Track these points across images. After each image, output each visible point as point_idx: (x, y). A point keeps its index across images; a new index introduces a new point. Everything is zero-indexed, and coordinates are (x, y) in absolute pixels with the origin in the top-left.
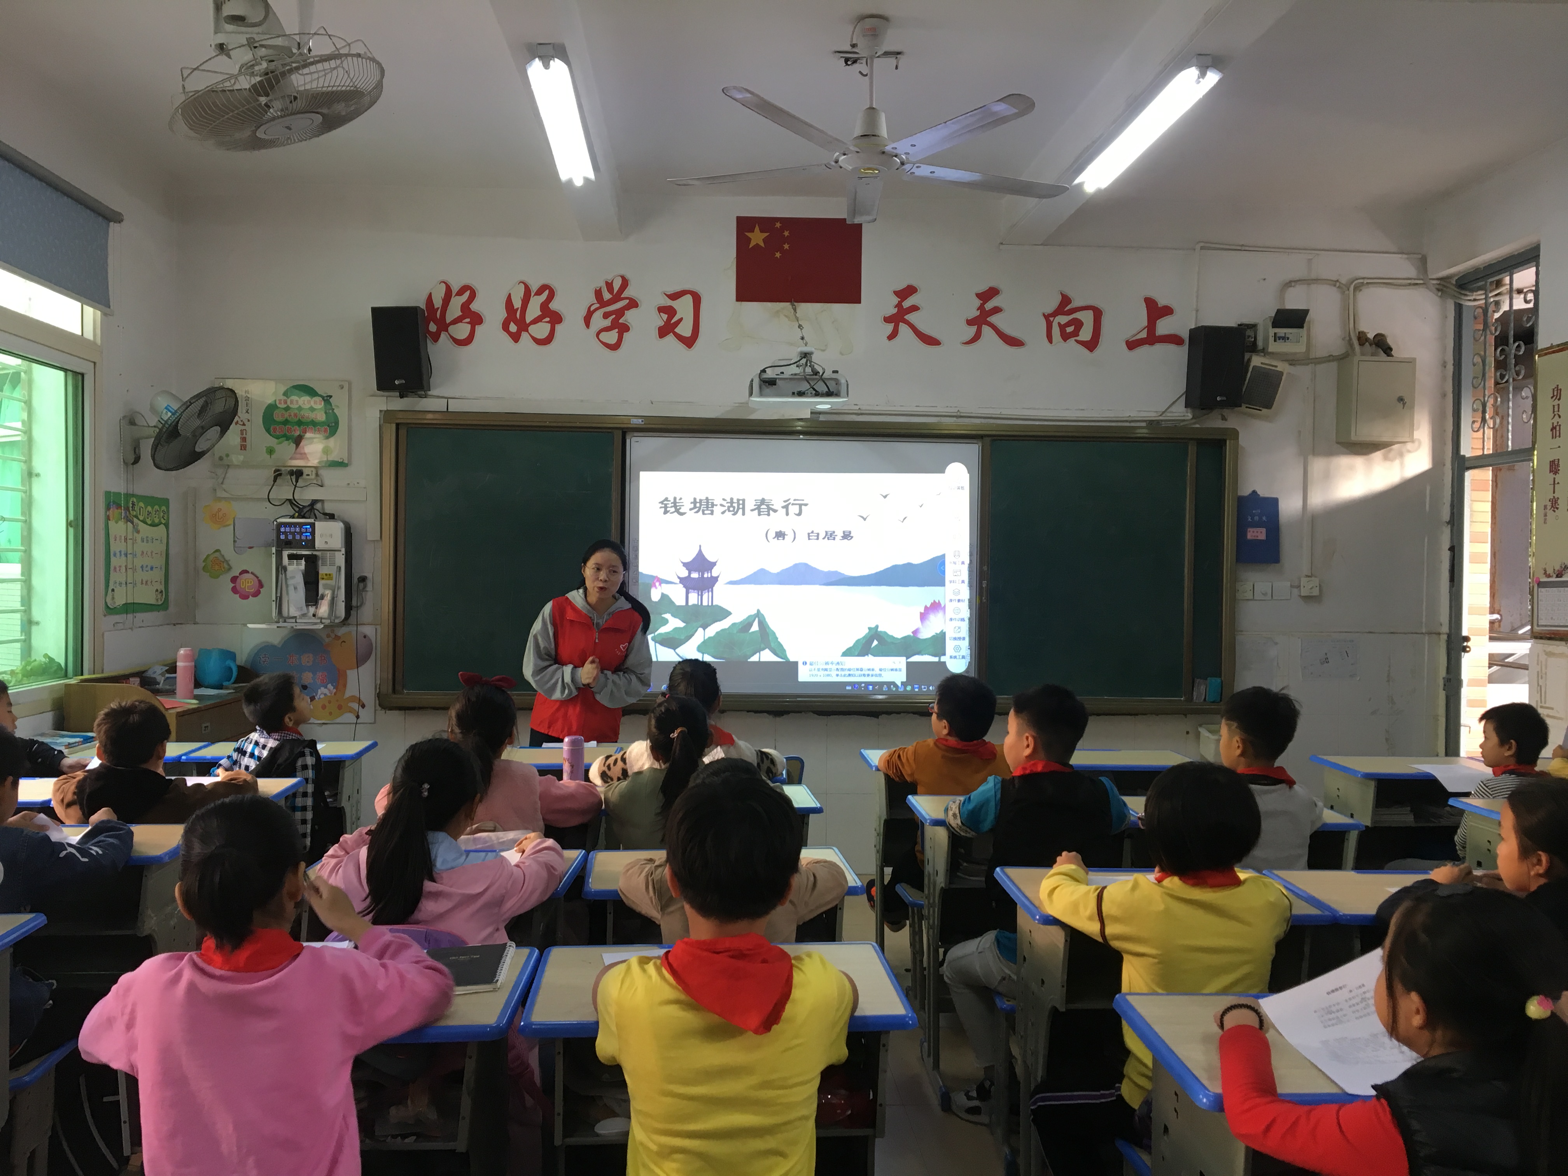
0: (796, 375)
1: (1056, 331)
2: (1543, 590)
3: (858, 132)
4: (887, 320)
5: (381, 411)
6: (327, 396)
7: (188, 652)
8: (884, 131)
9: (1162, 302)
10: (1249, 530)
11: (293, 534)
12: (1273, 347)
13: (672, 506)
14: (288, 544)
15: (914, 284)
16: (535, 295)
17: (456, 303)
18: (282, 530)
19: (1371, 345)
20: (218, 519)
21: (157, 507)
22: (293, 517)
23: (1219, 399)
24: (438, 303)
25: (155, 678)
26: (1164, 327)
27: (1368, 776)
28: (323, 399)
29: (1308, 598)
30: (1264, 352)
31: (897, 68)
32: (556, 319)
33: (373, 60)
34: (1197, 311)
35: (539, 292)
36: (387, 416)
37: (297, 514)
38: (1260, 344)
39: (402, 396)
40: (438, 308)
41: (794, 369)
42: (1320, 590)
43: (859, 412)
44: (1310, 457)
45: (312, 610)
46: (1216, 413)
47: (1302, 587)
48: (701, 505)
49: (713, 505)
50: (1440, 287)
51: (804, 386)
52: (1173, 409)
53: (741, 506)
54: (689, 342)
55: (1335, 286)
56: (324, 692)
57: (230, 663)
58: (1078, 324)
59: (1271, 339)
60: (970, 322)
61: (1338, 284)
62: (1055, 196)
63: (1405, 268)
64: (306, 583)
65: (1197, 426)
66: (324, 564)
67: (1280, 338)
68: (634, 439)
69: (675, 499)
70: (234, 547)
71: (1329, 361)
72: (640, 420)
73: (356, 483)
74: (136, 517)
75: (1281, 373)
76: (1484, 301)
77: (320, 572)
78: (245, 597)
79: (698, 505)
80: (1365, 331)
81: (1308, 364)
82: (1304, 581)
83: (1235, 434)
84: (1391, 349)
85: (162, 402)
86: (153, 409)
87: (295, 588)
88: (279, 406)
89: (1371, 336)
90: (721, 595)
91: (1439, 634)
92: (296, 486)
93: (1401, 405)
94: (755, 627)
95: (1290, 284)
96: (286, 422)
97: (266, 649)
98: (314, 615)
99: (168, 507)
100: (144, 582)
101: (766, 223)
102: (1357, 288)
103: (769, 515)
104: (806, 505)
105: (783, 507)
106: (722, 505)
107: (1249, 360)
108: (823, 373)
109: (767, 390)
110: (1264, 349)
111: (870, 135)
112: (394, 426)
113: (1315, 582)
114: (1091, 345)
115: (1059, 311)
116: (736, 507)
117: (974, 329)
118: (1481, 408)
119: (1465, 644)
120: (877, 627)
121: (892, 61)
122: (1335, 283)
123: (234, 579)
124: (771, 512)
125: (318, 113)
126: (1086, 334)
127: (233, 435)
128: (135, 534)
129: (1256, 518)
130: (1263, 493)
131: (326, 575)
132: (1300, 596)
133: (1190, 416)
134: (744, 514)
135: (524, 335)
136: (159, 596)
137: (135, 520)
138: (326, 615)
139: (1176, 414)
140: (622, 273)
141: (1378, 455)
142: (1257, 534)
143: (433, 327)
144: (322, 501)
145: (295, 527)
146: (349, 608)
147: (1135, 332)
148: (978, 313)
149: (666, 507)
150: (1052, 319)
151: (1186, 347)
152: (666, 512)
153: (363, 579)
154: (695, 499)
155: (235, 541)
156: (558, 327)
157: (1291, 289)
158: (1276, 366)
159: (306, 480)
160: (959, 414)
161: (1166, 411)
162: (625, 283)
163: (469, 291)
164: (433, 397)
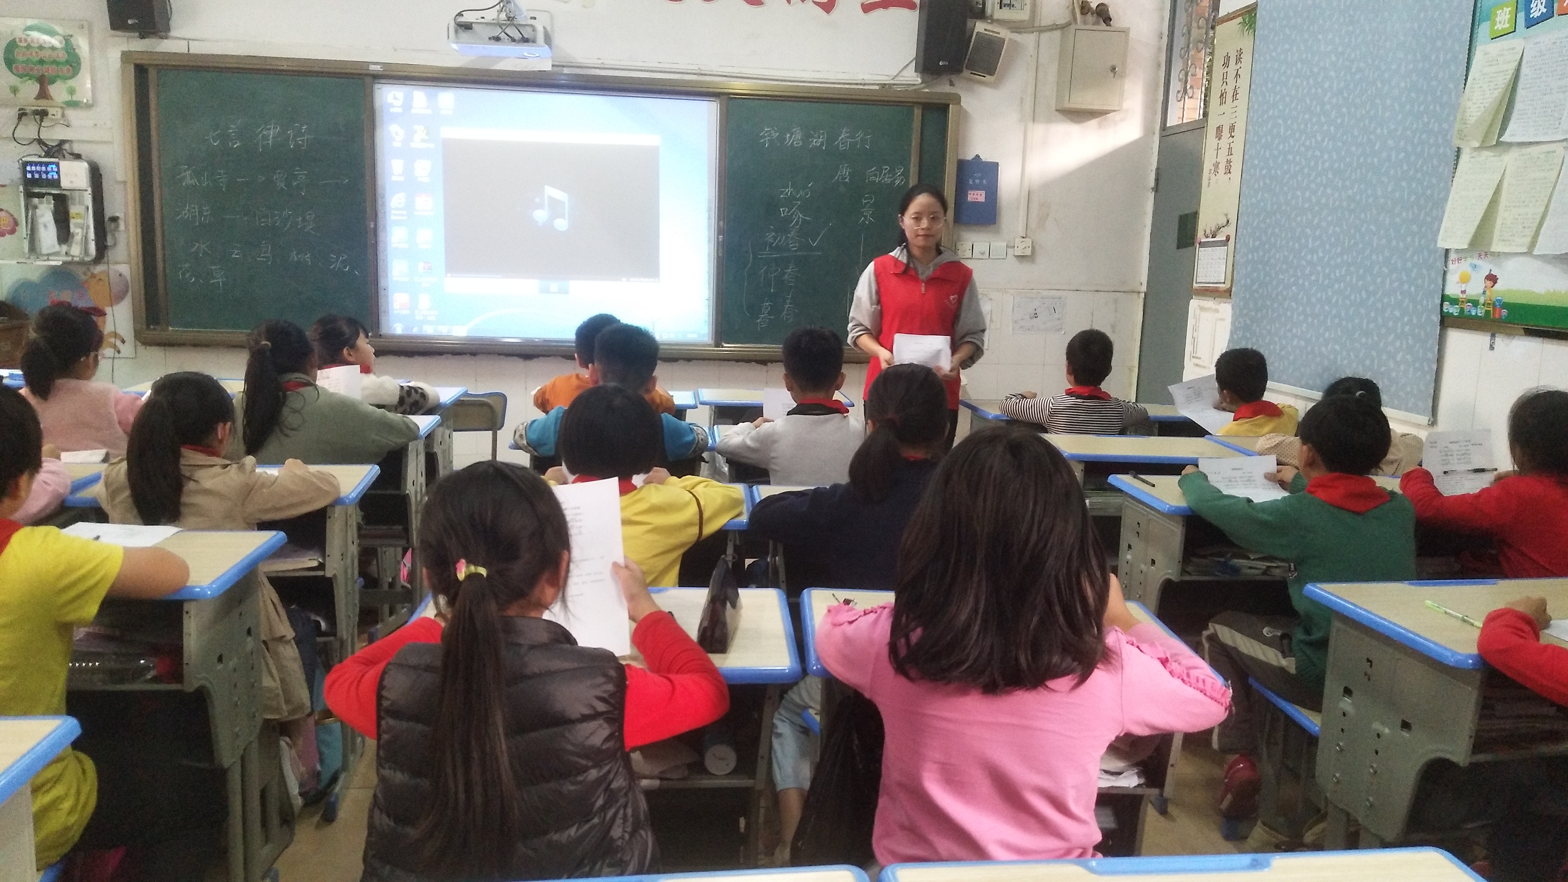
0: (493, 19)
2: (1204, 249)
6: (69, 35)
10: (968, 192)
12: (999, 14)
14: (35, 183)
22: (40, 157)
23: (941, 63)
28: (64, 38)
30: (989, 18)
36: (126, 56)
37: (44, 153)
38: (989, 11)
39: (144, 38)
41: (491, 14)
42: (1033, 250)
43: (602, 66)
44: (1030, 124)
46: (945, 79)
59: (997, 6)
64: (57, 221)
65: (926, 90)
66: (74, 204)
68: (379, 86)
71: (1052, 30)
72: (382, 67)
73: (102, 125)
77: (70, 211)
81: (1032, 32)
83: (957, 99)
88: (21, 44)
91: (1139, 292)
96: (27, 61)
97: (26, 285)
107: (973, 26)
108: (520, 19)
109: (463, 35)
110: (991, 16)
113: (1028, 242)
118: (1184, 78)
129: (978, 181)
131: (76, 214)
132: (1015, 255)
133: (920, 81)
139: (908, 79)
141: (1093, 123)
142: (977, 196)
146: (100, 247)
151: (917, 12)
153: (114, 219)
159: (52, 120)
160: (699, 71)
161: (898, 74)
164: (174, 38)
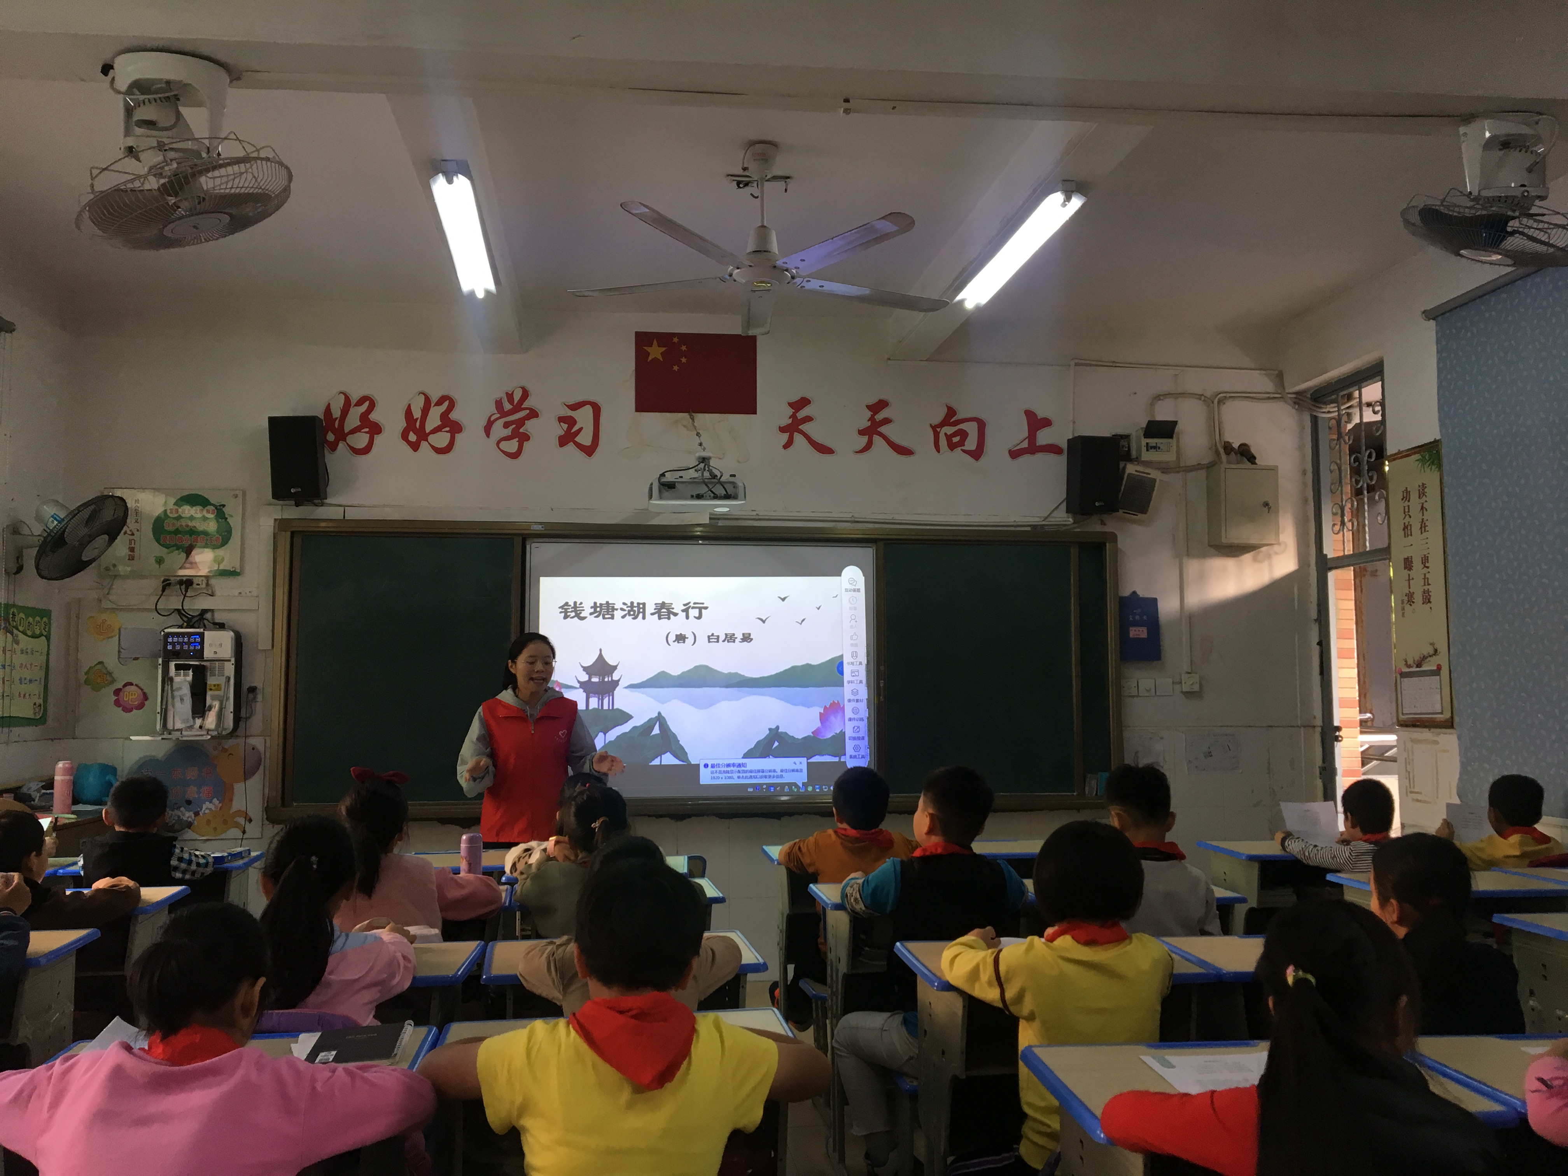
0: (694, 478)
1: (943, 442)
2: (1406, 679)
3: (751, 248)
4: (782, 430)
5: (275, 520)
6: (220, 506)
7: (67, 765)
8: (775, 247)
9: (1041, 414)
10: (1131, 628)
11: (182, 644)
12: (1146, 456)
13: (570, 611)
14: (176, 655)
15: (808, 396)
16: (435, 405)
17: (355, 413)
18: (170, 640)
19: (1236, 454)
20: (103, 630)
21: (38, 618)
22: (181, 627)
23: (1097, 504)
24: (336, 413)
25: (30, 795)
26: (1044, 437)
27: (1252, 858)
28: (216, 508)
29: (1189, 694)
30: (1137, 460)
31: (786, 190)
32: (455, 428)
33: (281, 164)
34: (1074, 422)
35: (439, 403)
36: (281, 525)
37: (185, 624)
38: (1134, 453)
39: (297, 505)
40: (337, 418)
41: (692, 474)
42: (1201, 686)
43: (757, 517)
44: (1185, 560)
45: (198, 722)
46: (1095, 518)
47: (1183, 682)
48: (601, 610)
49: (614, 609)
50: (1297, 400)
51: (703, 490)
52: (1054, 514)
53: (641, 610)
54: (589, 451)
55: (1200, 399)
56: (208, 807)
57: (109, 777)
58: (963, 434)
59: (1144, 449)
60: (861, 432)
61: (1203, 398)
62: (938, 310)
63: (1263, 383)
64: (193, 694)
65: (1079, 530)
66: (213, 675)
67: (1152, 448)
68: (534, 545)
69: (575, 603)
70: (119, 658)
71: (1198, 469)
72: (540, 526)
73: (248, 593)
74: (18, 629)
75: (1154, 481)
76: (1336, 414)
77: (208, 683)
78: (127, 710)
79: (598, 609)
80: (1230, 441)
81: (1178, 472)
82: (1184, 677)
83: (1114, 538)
84: (1255, 458)
85: (49, 510)
86: (39, 518)
87: (182, 700)
88: (171, 515)
89: (1236, 445)
90: (623, 699)
91: (1314, 727)
92: (185, 596)
93: (1266, 509)
94: (656, 731)
95: (1158, 398)
96: (177, 532)
97: (148, 762)
98: (201, 727)
99: (50, 619)
100: (22, 696)
101: (664, 338)
102: (1221, 402)
103: (669, 618)
104: (706, 608)
105: (683, 611)
106: (622, 609)
107: (1124, 468)
108: (721, 476)
109: (666, 494)
110: (1137, 458)
111: (762, 251)
112: (289, 533)
113: (1195, 678)
114: (976, 454)
115: (946, 422)
116: (636, 610)
117: (865, 439)
118: (1339, 512)
119: (1337, 734)
120: (778, 727)
121: (781, 184)
122: (1200, 397)
123: (117, 692)
124: (672, 616)
125: (225, 213)
126: (971, 444)
127: (120, 546)
128: (15, 646)
129: (1137, 618)
130: (1142, 593)
131: (215, 685)
132: (1182, 692)
133: (1071, 521)
134: (644, 618)
135: (424, 444)
136: (37, 710)
137: (15, 631)
138: (213, 726)
139: (1060, 520)
140: (522, 384)
141: (1247, 557)
142: (1139, 632)
143: (331, 437)
144: (212, 611)
145: (183, 637)
146: (237, 719)
147: (1018, 442)
148: (869, 424)
149: (566, 612)
150: (938, 430)
151: (1064, 457)
152: (566, 617)
153: (253, 690)
154: (595, 603)
155: (119, 652)
156: (458, 437)
157: (1160, 402)
158: (1149, 474)
159: (196, 590)
160: (853, 519)
161: (1049, 516)
162: (525, 394)
163: (368, 402)
164: (331, 505)
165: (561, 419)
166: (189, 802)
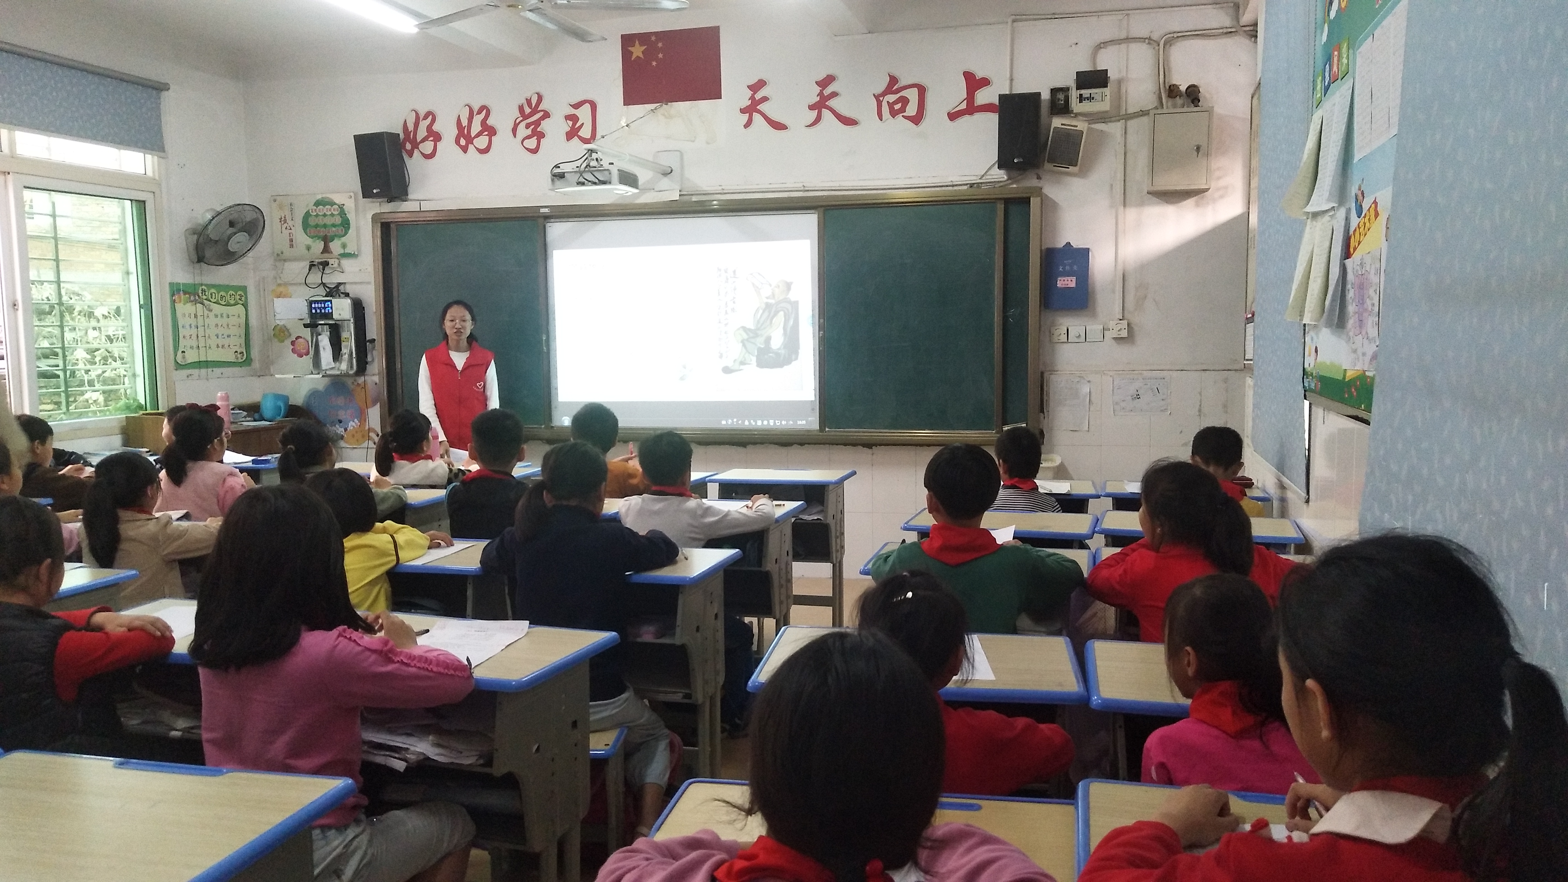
1: (885, 110)
4: (743, 111)
5: (370, 214)
9: (979, 74)
10: (1056, 279)
11: (320, 308)
15: (765, 78)
16: (477, 114)
17: (424, 125)
18: (313, 306)
19: (1182, 96)
21: (232, 292)
23: (1015, 160)
24: (411, 127)
29: (1118, 340)
30: (1072, 113)
34: (1012, 80)
35: (480, 112)
36: (375, 218)
39: (387, 202)
40: (412, 132)
41: (580, 164)
44: (1122, 210)
45: (337, 364)
46: (1031, 174)
47: (1113, 331)
52: (990, 172)
54: (590, 140)
55: (1145, 42)
56: (352, 425)
57: (283, 403)
58: (905, 101)
60: (811, 108)
61: (1149, 40)
63: (1218, 18)
64: (332, 344)
66: (344, 331)
67: (1085, 98)
71: (1138, 116)
72: (547, 209)
74: (207, 300)
75: (1083, 132)
77: (342, 336)
78: (299, 356)
80: (1178, 83)
82: (1114, 323)
83: (1040, 191)
84: (1199, 100)
87: (324, 349)
88: (312, 214)
89: (1183, 88)
92: (323, 273)
93: (1198, 153)
95: (1106, 44)
96: (317, 226)
98: (338, 368)
100: (220, 346)
101: (643, 38)
102: (1169, 43)
109: (558, 183)
112: (381, 224)
113: (1125, 324)
114: (917, 120)
115: (889, 90)
117: (814, 113)
123: (293, 343)
126: (912, 109)
128: (207, 312)
129: (1067, 268)
130: (1075, 244)
132: (1112, 338)
133: (1004, 178)
135: (471, 147)
136: (240, 356)
137: (205, 302)
138: (345, 368)
139: (994, 177)
140: (537, 91)
142: (1066, 282)
143: (408, 146)
144: (342, 284)
145: (318, 304)
146: (359, 364)
147: (956, 104)
148: (818, 99)
150: (881, 99)
151: (996, 115)
153: (370, 341)
156: (494, 139)
157: (1102, 50)
158: (1077, 126)
159: (332, 268)
161: (982, 174)
162: (540, 98)
163: (431, 116)
164: (411, 200)
165: (568, 117)
166: (340, 421)
